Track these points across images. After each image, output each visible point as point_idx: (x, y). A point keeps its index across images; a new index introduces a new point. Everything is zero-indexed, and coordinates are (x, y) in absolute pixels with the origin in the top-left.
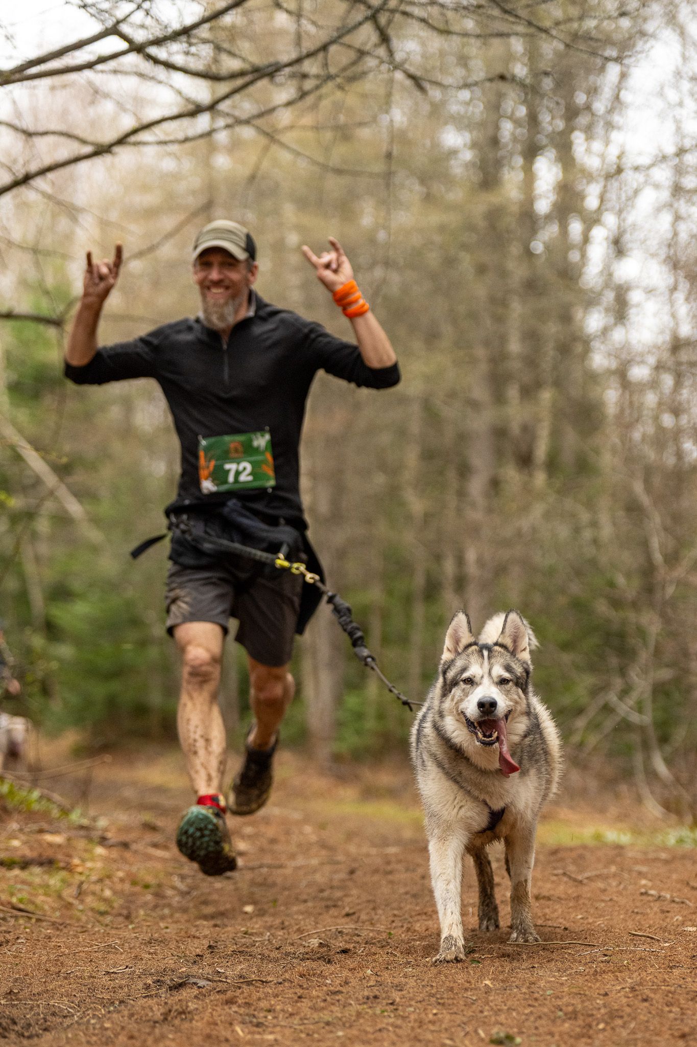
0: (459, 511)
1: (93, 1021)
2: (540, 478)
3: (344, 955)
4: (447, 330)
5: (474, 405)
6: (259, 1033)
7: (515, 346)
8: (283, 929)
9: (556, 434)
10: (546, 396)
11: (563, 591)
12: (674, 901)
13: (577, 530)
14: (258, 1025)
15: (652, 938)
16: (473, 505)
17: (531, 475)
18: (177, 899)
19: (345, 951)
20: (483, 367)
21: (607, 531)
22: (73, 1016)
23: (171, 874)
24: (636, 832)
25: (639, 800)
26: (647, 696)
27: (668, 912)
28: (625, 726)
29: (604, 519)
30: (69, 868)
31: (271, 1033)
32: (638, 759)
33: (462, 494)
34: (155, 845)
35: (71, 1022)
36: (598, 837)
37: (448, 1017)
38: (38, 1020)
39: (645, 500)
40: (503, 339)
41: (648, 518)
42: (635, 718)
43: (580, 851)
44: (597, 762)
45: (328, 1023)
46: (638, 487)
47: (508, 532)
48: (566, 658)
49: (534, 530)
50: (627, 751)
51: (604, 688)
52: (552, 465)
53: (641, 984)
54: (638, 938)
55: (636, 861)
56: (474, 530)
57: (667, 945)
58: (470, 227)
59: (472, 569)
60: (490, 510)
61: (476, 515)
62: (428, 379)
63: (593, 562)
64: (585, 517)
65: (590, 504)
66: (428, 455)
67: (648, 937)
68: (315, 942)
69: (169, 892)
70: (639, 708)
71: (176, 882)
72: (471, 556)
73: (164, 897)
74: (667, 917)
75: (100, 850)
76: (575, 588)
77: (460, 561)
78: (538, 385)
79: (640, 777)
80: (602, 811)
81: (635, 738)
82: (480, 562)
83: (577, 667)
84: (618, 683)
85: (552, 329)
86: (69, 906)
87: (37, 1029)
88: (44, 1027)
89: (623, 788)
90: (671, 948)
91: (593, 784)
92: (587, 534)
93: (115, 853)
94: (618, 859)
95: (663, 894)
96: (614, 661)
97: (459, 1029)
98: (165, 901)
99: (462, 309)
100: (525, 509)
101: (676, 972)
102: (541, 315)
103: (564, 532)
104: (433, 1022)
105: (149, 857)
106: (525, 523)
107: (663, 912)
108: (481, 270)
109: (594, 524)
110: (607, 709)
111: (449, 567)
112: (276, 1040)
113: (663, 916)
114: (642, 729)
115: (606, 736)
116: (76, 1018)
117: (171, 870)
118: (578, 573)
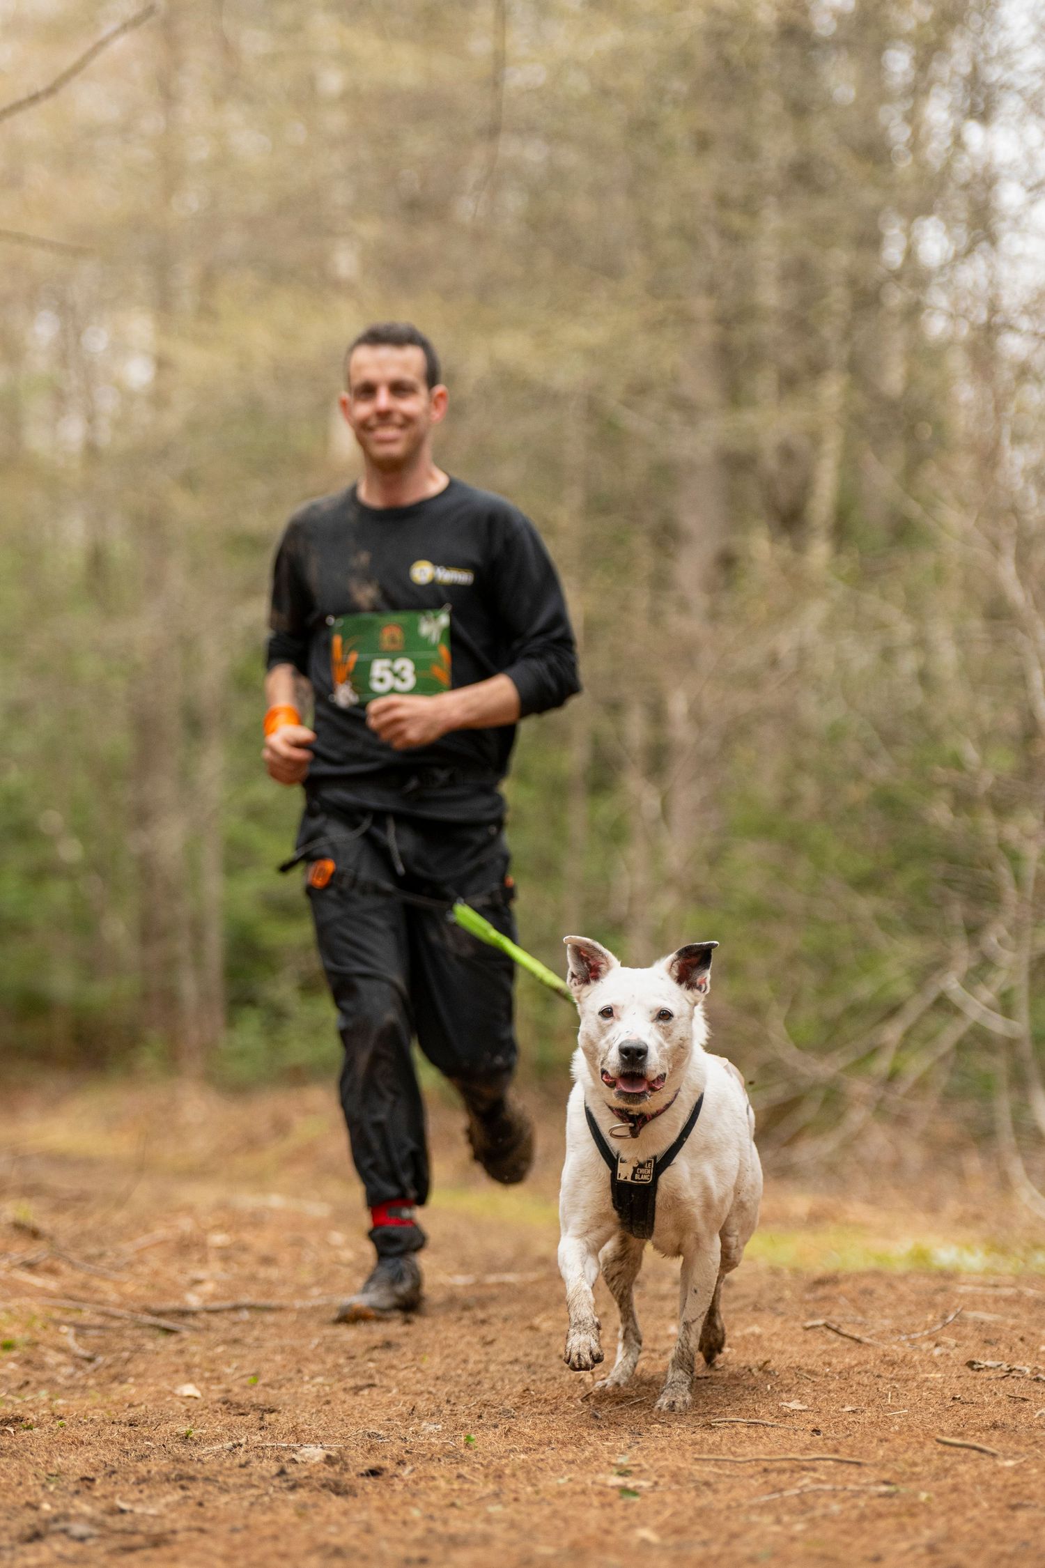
0: (655, 617)
2: (819, 552)
3: (372, 1478)
4: (635, 261)
5: (686, 408)
7: (770, 295)
8: (261, 1428)
9: (850, 464)
10: (832, 389)
11: (857, 775)
12: (1037, 1380)
13: (888, 654)
15: (981, 1451)
16: (684, 606)
17: (799, 548)
18: (68, 1370)
19: (374, 1473)
20: (707, 333)
21: (947, 657)
23: (58, 1323)
24: (999, 1248)
25: (1005, 1183)
26: (1021, 982)
27: (1024, 1400)
28: (979, 1039)
29: (941, 633)
32: (1003, 1105)
33: (661, 582)
34: (30, 1266)
36: (921, 1256)
39: (1017, 595)
40: (745, 279)
41: (1024, 631)
42: (997, 1025)
43: (866, 1283)
44: (924, 1111)
46: (1007, 571)
47: (750, 657)
48: (865, 905)
49: (802, 654)
50: (984, 1090)
51: (939, 965)
52: (842, 530)
53: (949, 1539)
54: (953, 1450)
55: (975, 1302)
56: (686, 655)
57: (1010, 1463)
58: (683, 60)
59: (681, 731)
60: (714, 616)
61: (690, 625)
62: (592, 354)
63: (920, 717)
64: (904, 629)
65: (914, 607)
66: (598, 505)
67: (974, 1448)
68: (314, 1453)
69: (52, 1358)
70: (1005, 1006)
71: (68, 1337)
72: (678, 705)
73: (42, 1367)
74: (1020, 1411)
76: (881, 770)
77: (658, 714)
78: (816, 368)
79: (1006, 1139)
80: (933, 1208)
81: (998, 1064)
82: (696, 716)
83: (884, 923)
84: (963, 958)
85: (840, 259)
89: (973, 1163)
90: (1017, 1470)
91: (914, 1155)
92: (909, 663)
94: (939, 1298)
95: (1017, 1366)
96: (957, 911)
98: (43, 1376)
99: (662, 219)
100: (784, 614)
101: (1022, 1516)
102: (822, 233)
103: (862, 658)
105: (17, 1290)
106: (785, 643)
107: (1013, 1399)
108: (703, 143)
109: (921, 643)
110: (943, 1004)
111: (636, 728)
113: (1012, 1408)
114: (1011, 1043)
115: (943, 1059)
117: (57, 1315)
118: (890, 739)
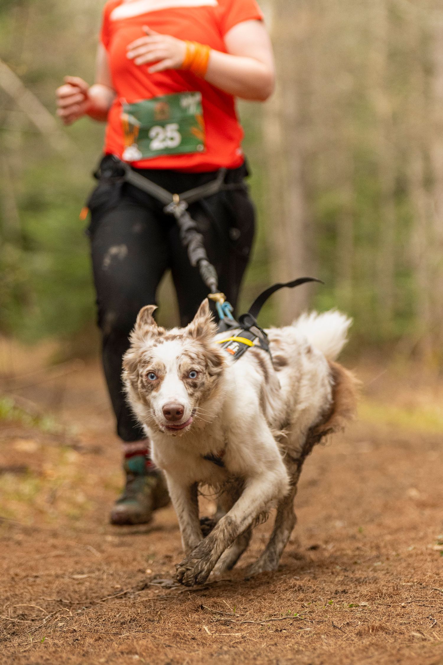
1: (60, 624)
6: (227, 632)
14: (225, 623)
22: (42, 619)
30: (41, 475)
31: (238, 631)
35: (39, 625)
37: (416, 609)
38: (6, 625)
45: (296, 619)
75: (72, 457)
86: (41, 512)
87: (5, 633)
88: (11, 632)
93: (88, 459)
97: (428, 620)
104: (402, 616)
112: (243, 637)
116: (45, 622)
